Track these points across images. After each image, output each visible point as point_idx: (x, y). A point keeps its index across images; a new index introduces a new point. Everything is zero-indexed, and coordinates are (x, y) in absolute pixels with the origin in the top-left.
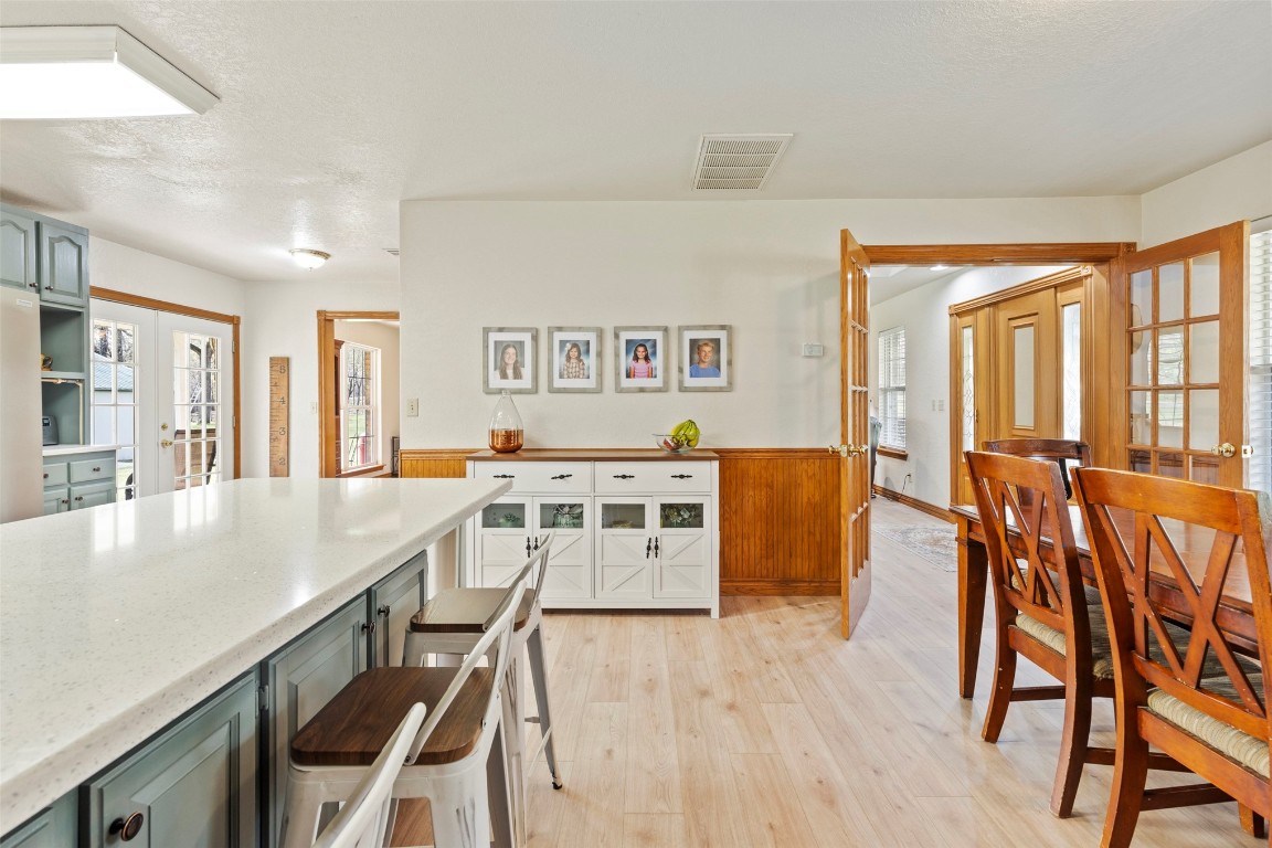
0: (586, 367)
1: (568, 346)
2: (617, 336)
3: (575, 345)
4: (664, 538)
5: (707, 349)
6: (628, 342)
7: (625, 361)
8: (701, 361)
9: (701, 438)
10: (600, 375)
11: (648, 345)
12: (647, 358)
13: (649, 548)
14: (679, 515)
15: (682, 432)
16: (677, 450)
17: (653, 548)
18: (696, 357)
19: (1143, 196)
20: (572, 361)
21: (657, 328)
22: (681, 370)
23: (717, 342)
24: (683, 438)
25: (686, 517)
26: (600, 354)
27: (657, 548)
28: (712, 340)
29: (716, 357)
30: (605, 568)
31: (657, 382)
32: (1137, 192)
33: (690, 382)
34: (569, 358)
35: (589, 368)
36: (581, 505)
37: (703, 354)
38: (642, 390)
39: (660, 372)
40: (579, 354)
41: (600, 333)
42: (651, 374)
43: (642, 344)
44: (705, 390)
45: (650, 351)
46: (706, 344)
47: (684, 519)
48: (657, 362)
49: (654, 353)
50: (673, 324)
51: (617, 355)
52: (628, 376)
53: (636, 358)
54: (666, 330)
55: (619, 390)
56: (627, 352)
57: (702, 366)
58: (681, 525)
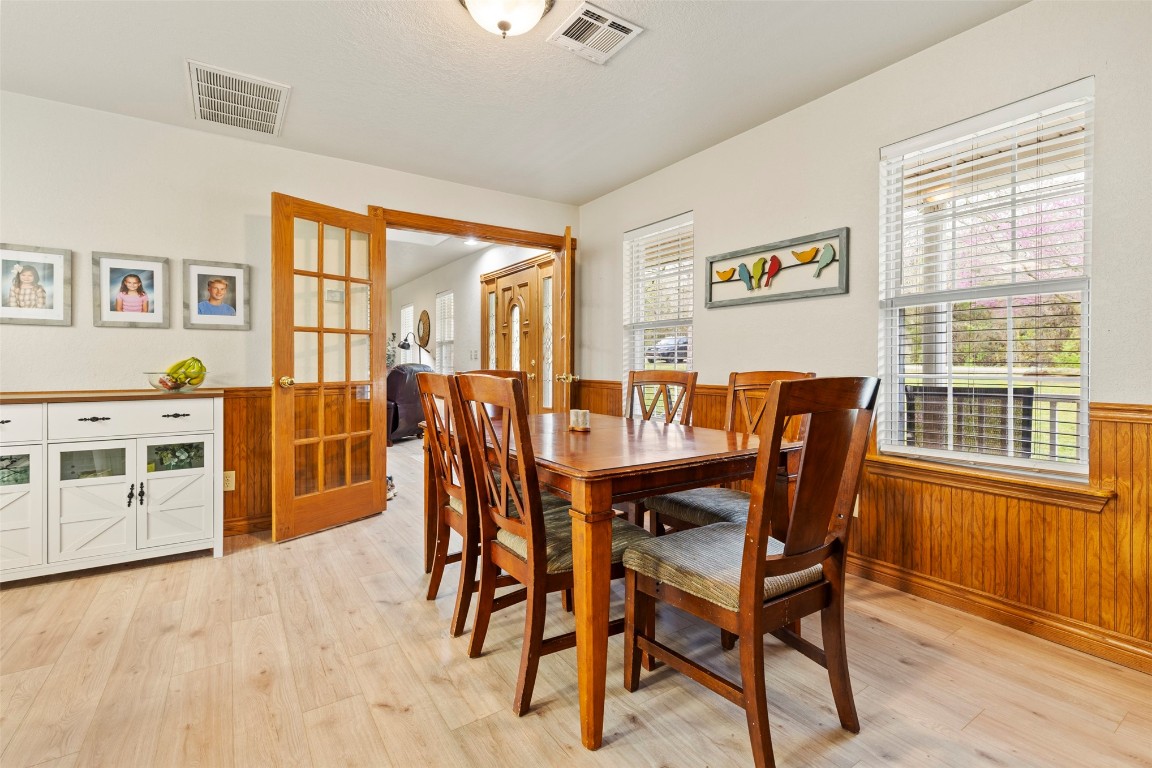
0: (47, 295)
1: (17, 268)
2: (96, 262)
3: (29, 267)
4: (152, 483)
5: (220, 286)
6: (113, 271)
7: (108, 292)
8: (212, 298)
9: (208, 376)
10: (71, 305)
11: (142, 277)
12: (140, 291)
13: (131, 496)
14: (174, 456)
15: (183, 370)
16: (177, 387)
17: (138, 495)
18: (206, 294)
19: (581, 207)
20: (23, 286)
21: (155, 259)
22: (186, 306)
23: (231, 280)
24: (182, 376)
25: (183, 457)
26: (71, 282)
27: (142, 494)
28: (226, 278)
29: (230, 295)
30: (64, 526)
31: (157, 317)
32: (579, 205)
33: (197, 318)
34: (18, 282)
35: (52, 296)
36: (27, 456)
37: (215, 291)
38: (133, 325)
39: (159, 307)
40: (37, 279)
41: (72, 259)
42: (146, 308)
43: (135, 274)
44: (217, 328)
45: (144, 283)
46: (219, 282)
47: (182, 461)
48: (156, 296)
49: (151, 286)
50: (177, 257)
51: (97, 284)
52: (113, 308)
53: (125, 289)
54: (167, 262)
55: (99, 323)
56: (113, 282)
57: (214, 303)
58: (178, 466)
